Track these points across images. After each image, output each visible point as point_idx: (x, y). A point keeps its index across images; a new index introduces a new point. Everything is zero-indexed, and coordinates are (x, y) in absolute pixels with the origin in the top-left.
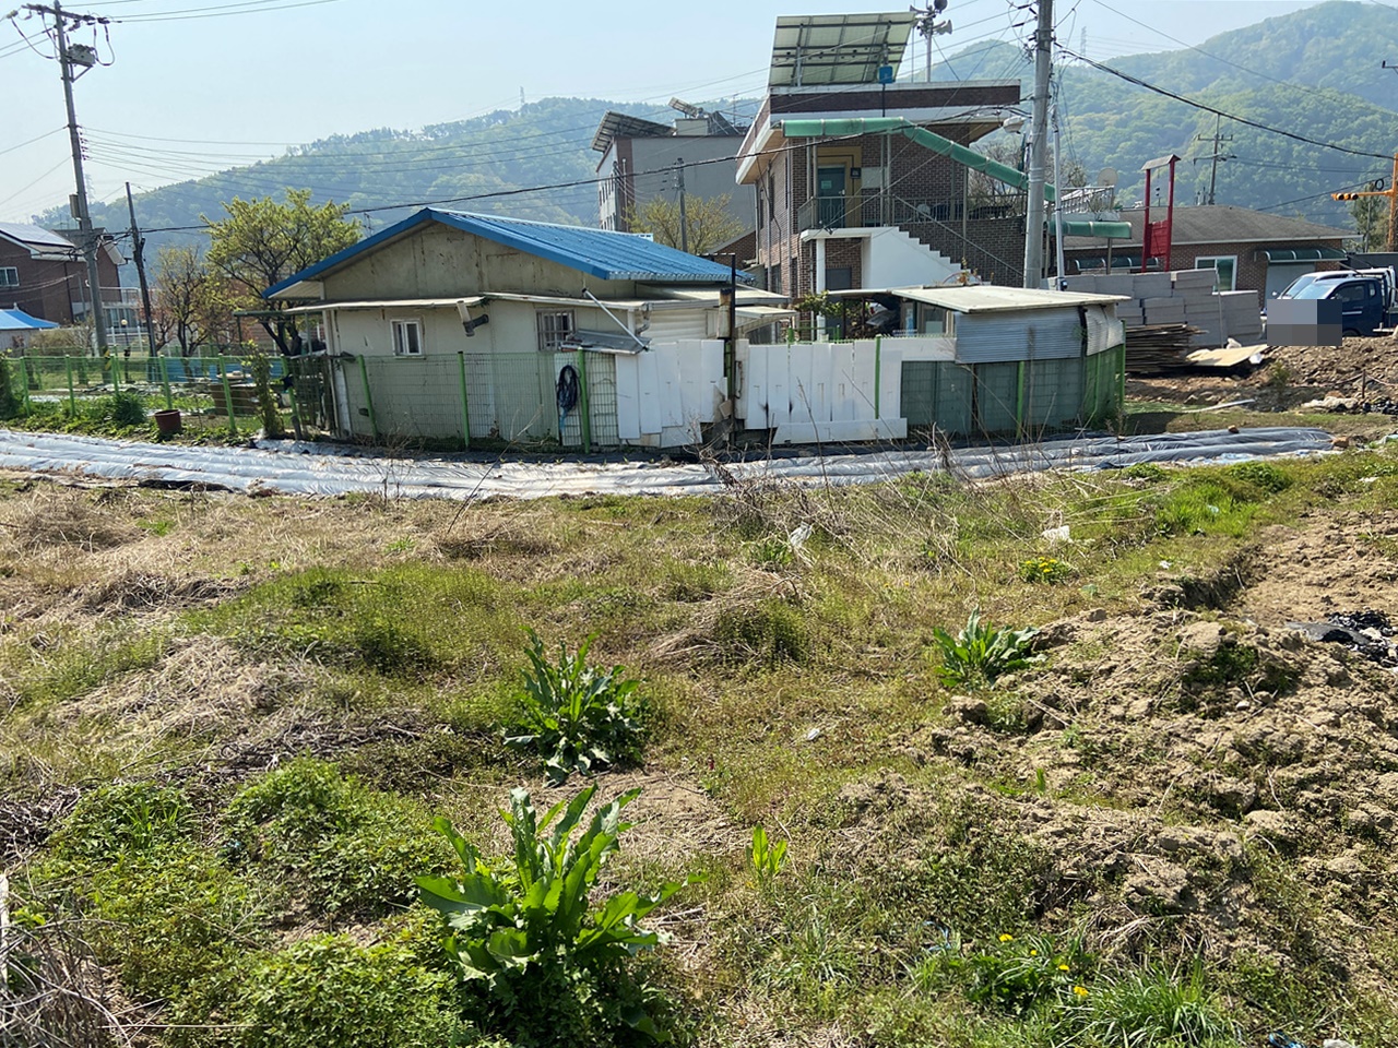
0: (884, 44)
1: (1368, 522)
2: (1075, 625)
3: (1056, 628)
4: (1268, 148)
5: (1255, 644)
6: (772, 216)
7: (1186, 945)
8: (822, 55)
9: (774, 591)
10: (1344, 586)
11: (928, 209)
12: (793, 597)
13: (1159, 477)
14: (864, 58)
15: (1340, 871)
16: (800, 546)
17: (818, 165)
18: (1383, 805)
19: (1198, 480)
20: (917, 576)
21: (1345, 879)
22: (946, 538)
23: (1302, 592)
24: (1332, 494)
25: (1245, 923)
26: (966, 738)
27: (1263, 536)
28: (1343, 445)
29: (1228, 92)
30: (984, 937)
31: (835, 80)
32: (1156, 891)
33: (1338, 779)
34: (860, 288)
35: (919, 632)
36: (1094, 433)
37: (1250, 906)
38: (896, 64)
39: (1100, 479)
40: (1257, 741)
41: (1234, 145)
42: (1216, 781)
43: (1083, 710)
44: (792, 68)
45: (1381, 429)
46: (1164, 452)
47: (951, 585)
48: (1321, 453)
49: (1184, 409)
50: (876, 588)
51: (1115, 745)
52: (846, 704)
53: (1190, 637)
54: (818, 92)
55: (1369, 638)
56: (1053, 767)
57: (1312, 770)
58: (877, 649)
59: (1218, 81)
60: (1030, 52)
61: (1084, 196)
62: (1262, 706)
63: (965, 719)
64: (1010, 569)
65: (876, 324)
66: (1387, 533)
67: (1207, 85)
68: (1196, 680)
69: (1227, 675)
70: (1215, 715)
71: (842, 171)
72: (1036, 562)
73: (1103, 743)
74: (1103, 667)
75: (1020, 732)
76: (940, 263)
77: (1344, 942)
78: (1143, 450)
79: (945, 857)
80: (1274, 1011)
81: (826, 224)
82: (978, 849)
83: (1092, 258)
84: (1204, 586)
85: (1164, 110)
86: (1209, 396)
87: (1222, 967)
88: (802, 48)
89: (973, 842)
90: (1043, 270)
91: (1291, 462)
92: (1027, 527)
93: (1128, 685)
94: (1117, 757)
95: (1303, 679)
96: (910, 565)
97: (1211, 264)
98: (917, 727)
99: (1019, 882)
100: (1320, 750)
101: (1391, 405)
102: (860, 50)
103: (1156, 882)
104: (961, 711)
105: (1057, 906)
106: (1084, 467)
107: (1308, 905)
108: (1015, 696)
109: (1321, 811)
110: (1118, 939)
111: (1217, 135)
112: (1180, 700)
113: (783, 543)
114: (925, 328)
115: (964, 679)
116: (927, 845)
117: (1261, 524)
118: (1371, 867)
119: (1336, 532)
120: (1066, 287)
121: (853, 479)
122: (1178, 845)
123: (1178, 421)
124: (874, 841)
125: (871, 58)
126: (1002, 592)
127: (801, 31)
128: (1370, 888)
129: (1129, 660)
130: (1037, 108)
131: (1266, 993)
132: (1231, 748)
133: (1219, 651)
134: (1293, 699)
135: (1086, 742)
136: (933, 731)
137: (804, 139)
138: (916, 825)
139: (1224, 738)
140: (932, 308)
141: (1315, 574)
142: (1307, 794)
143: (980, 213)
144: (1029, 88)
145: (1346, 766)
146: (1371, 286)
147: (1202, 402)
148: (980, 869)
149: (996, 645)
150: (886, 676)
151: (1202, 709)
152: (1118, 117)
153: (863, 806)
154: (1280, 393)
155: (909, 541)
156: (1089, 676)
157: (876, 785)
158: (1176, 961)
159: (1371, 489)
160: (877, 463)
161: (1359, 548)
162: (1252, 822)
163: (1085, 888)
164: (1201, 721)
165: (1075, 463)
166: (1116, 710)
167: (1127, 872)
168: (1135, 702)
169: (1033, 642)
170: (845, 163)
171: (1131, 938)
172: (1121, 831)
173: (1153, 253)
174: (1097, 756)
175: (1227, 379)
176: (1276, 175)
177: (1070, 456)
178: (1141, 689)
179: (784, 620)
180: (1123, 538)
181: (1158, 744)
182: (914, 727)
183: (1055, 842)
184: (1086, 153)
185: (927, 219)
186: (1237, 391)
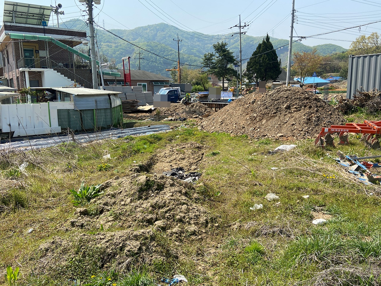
0: (43, 14)
1: (178, 146)
2: (111, 181)
3: (106, 183)
4: (152, 57)
5: (154, 179)
6: (8, 63)
7: (141, 262)
8: (22, 15)
9: (14, 186)
10: (174, 162)
11: (62, 65)
12: (21, 187)
13: (132, 139)
14: (37, 18)
15: (175, 232)
16: (24, 170)
17: (23, 48)
18: (183, 213)
19: (142, 139)
20: (66, 174)
21: (176, 233)
22: (74, 161)
23: (166, 165)
24: (170, 140)
25: (155, 251)
26: (81, 220)
27: (157, 152)
28: (172, 128)
29: (141, 42)
30: (87, 278)
31: (27, 23)
32: (133, 250)
33: (173, 209)
34: (42, 87)
35: (67, 191)
36: (116, 128)
37: (155, 247)
38: (48, 21)
39: (117, 141)
40: (156, 204)
41: (144, 55)
42: (147, 216)
43: (114, 205)
44: (11, 17)
45: (180, 124)
46: (133, 132)
47: (77, 175)
48: (168, 131)
49: (138, 121)
50: (52, 180)
51: (123, 212)
52: (42, 218)
53: (139, 180)
54: (22, 26)
55: (180, 173)
56: (106, 223)
57: (168, 208)
58: (53, 199)
59: (138, 39)
60: (88, 24)
61: (107, 65)
62: (157, 194)
63: (81, 215)
64: (94, 168)
65: (48, 98)
66: (182, 148)
67: (136, 40)
68: (141, 191)
69: (148, 188)
70: (146, 199)
71: (32, 51)
72: (101, 165)
73: (119, 213)
74: (119, 192)
75: (97, 215)
76: (68, 81)
77: (177, 249)
78: (128, 132)
79: (74, 258)
80: (162, 273)
81: (28, 66)
82: (84, 253)
83: (112, 81)
84: (144, 166)
85: (126, 45)
86: (143, 118)
87: (150, 265)
88: (15, 12)
89: (83, 251)
90: (98, 84)
91: (162, 133)
92: (98, 156)
93: (125, 195)
94: (123, 216)
95: (165, 186)
96: (63, 171)
97: (141, 85)
98: (66, 220)
99: (97, 259)
100: (169, 203)
101: (181, 119)
102: (35, 15)
103: (133, 247)
104: (79, 212)
105: (108, 262)
106: (113, 138)
107: (169, 242)
108: (95, 205)
109: (170, 218)
110: (124, 266)
111: (139, 53)
112: (138, 197)
113: (17, 169)
114: (64, 99)
115: (81, 203)
116: (68, 256)
117: (156, 149)
118: (182, 229)
119: (172, 149)
120: (105, 89)
121: (43, 146)
122: (138, 236)
123: (136, 124)
124: (51, 260)
125: (39, 18)
126: (92, 175)
127: (14, 6)
128: (182, 234)
129: (125, 189)
130: (91, 39)
131: (160, 269)
132: (150, 207)
133: (146, 182)
134: (163, 191)
135: (115, 213)
136: (71, 221)
137: (18, 40)
138: (65, 251)
139: (148, 205)
140: (66, 93)
141: (168, 160)
142: (167, 214)
143: (79, 67)
144: (89, 34)
145: (175, 205)
146: (176, 91)
147: (142, 119)
148: (85, 259)
149: (90, 191)
150: (56, 207)
151: (143, 198)
152: (115, 45)
153: (47, 250)
154: (159, 117)
155: (62, 164)
156: (115, 195)
157: (51, 242)
158: (139, 267)
159: (178, 138)
160: (50, 141)
161: (176, 153)
162: (156, 224)
163: (115, 254)
164: (143, 201)
165: (111, 137)
166: (123, 203)
167: (125, 247)
168: (127, 200)
169: (100, 188)
170: (33, 48)
171: (127, 265)
172: (123, 236)
173: (127, 81)
174: (118, 217)
175: (147, 113)
176: (154, 64)
177: (109, 135)
178: (129, 196)
179: (18, 195)
180: (124, 156)
181: (133, 210)
182: (65, 221)
183: (106, 244)
184: (108, 53)
185: (62, 67)
186: (149, 117)
